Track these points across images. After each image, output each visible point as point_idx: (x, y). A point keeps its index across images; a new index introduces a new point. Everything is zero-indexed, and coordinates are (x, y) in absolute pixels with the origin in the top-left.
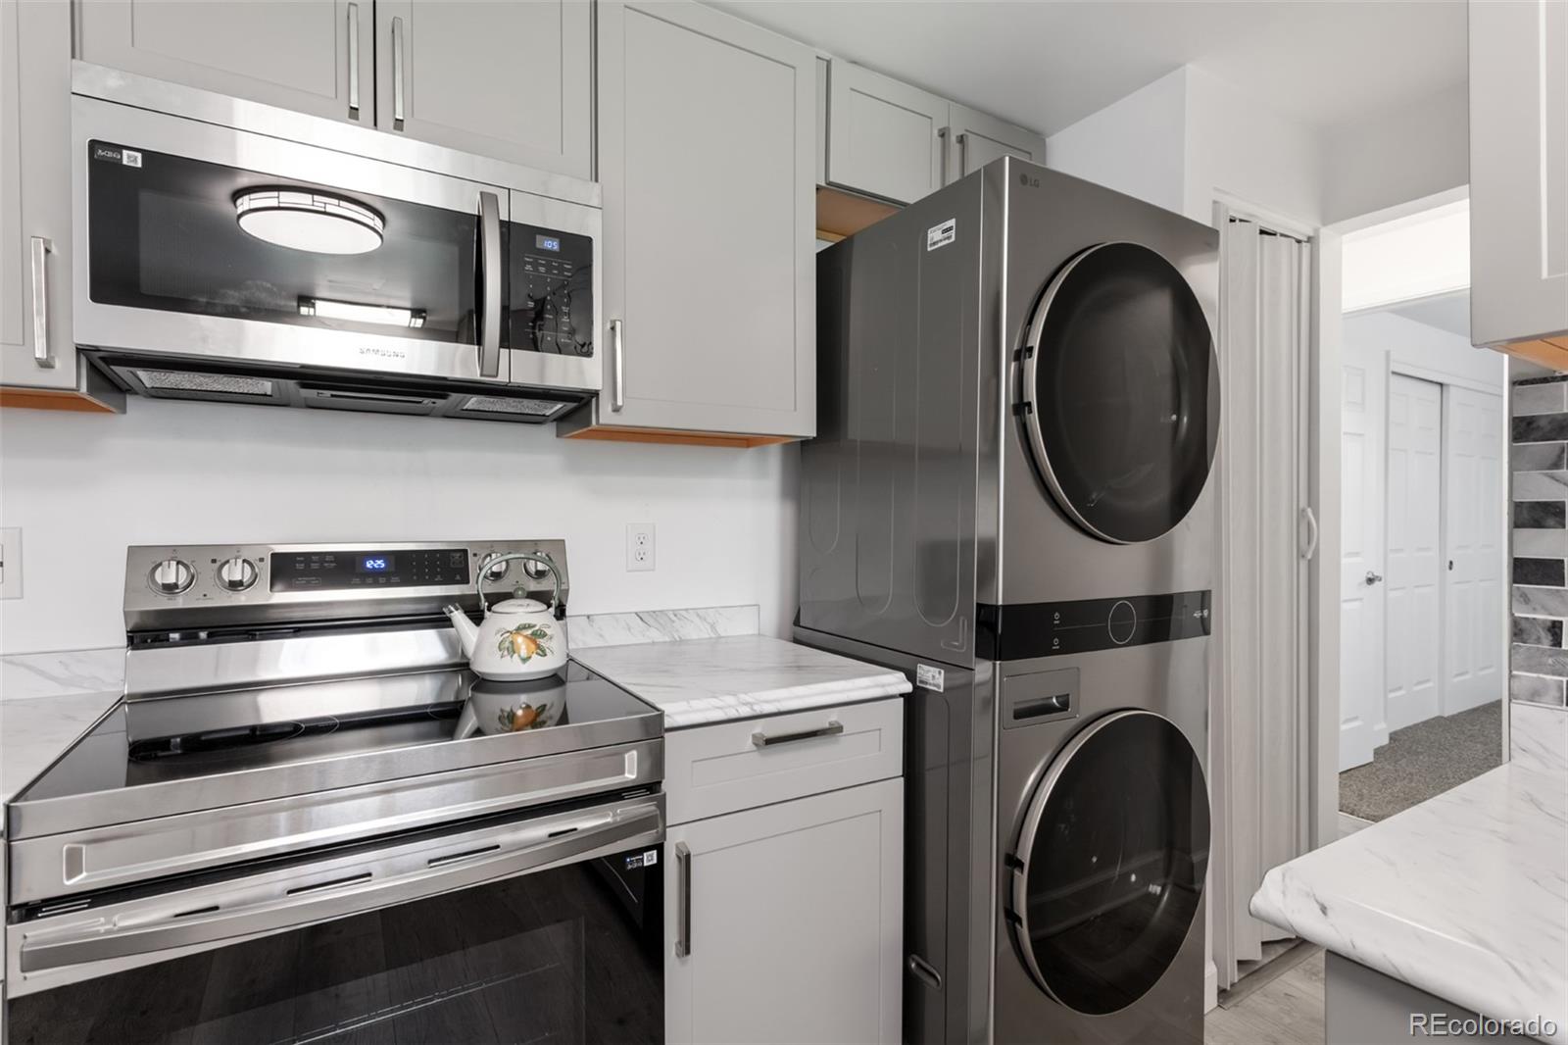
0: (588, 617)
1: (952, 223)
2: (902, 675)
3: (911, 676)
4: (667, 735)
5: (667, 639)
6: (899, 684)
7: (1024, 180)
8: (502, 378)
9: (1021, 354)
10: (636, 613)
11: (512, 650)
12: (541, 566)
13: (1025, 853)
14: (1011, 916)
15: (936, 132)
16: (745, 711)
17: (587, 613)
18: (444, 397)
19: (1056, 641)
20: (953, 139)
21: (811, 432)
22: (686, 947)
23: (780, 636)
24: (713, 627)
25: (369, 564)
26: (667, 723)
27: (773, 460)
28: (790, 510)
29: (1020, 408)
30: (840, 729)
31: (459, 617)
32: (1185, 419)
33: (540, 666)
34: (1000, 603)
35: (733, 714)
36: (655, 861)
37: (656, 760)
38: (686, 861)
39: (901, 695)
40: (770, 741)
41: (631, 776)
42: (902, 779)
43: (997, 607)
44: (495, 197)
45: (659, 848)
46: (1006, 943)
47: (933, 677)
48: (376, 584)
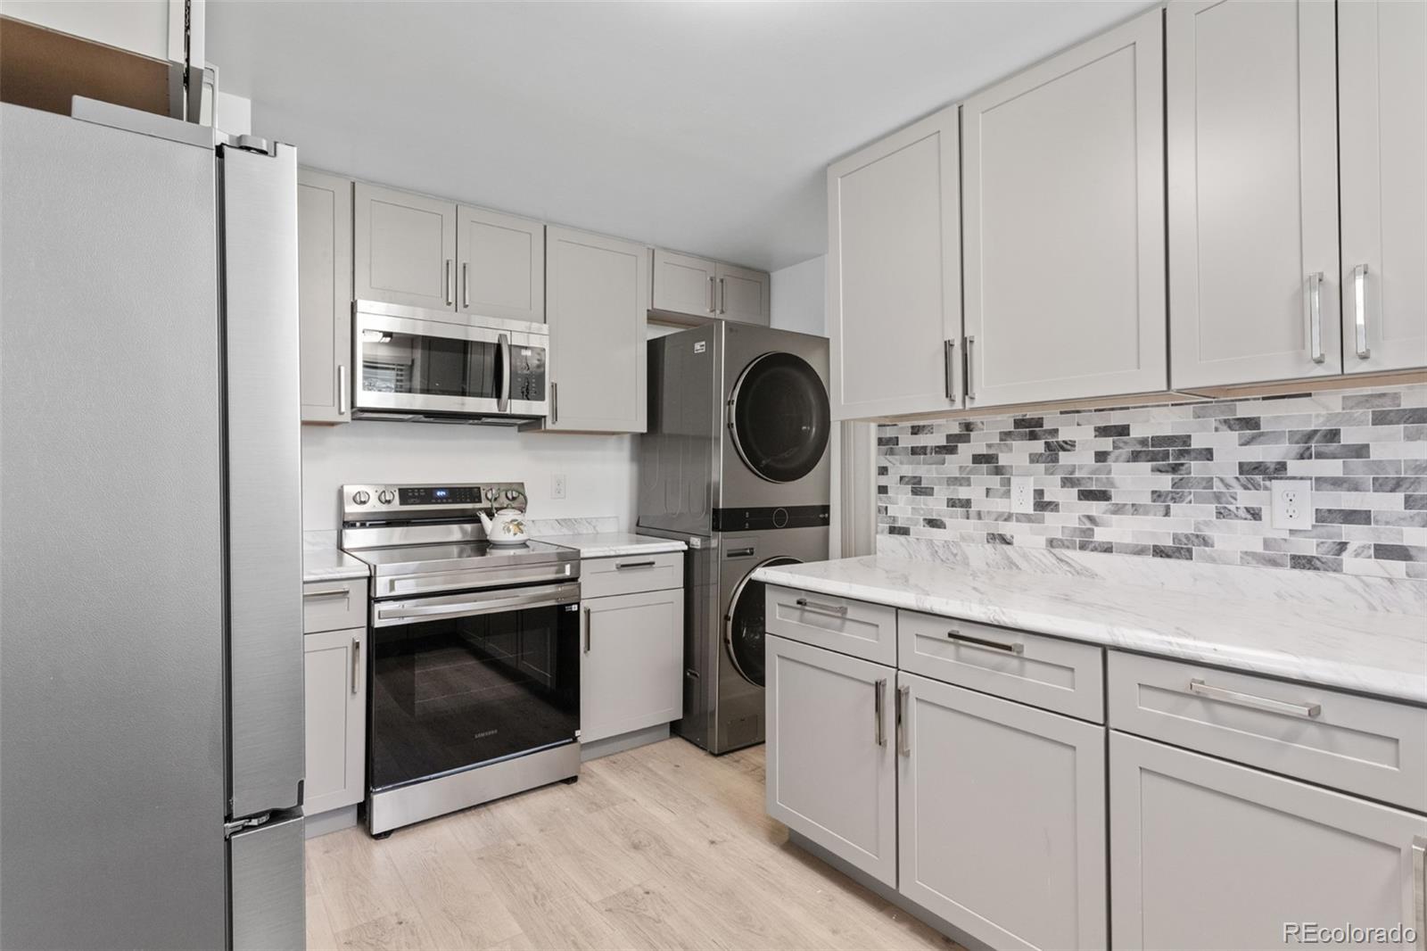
0: (533, 521)
1: (704, 343)
2: (683, 543)
3: (688, 543)
4: (582, 561)
5: (571, 533)
6: (682, 546)
7: (731, 330)
8: (508, 412)
9: (730, 403)
10: (557, 520)
11: (509, 530)
12: (515, 494)
13: (731, 614)
14: (727, 641)
15: (708, 279)
16: (613, 553)
17: (533, 519)
18: (480, 419)
19: (747, 525)
20: (718, 280)
21: (645, 431)
22: (588, 648)
23: (630, 532)
24: (594, 527)
25: (439, 493)
26: (582, 556)
27: (626, 444)
28: (635, 467)
29: (730, 426)
30: (653, 563)
31: (484, 517)
32: (814, 429)
33: (520, 537)
34: (721, 507)
35: (608, 554)
36: (576, 609)
37: (576, 569)
38: (588, 612)
39: (683, 551)
40: (623, 566)
41: (568, 573)
42: (683, 590)
43: (719, 509)
44: (506, 336)
45: (578, 604)
46: (724, 650)
47: (696, 542)
48: (442, 503)
